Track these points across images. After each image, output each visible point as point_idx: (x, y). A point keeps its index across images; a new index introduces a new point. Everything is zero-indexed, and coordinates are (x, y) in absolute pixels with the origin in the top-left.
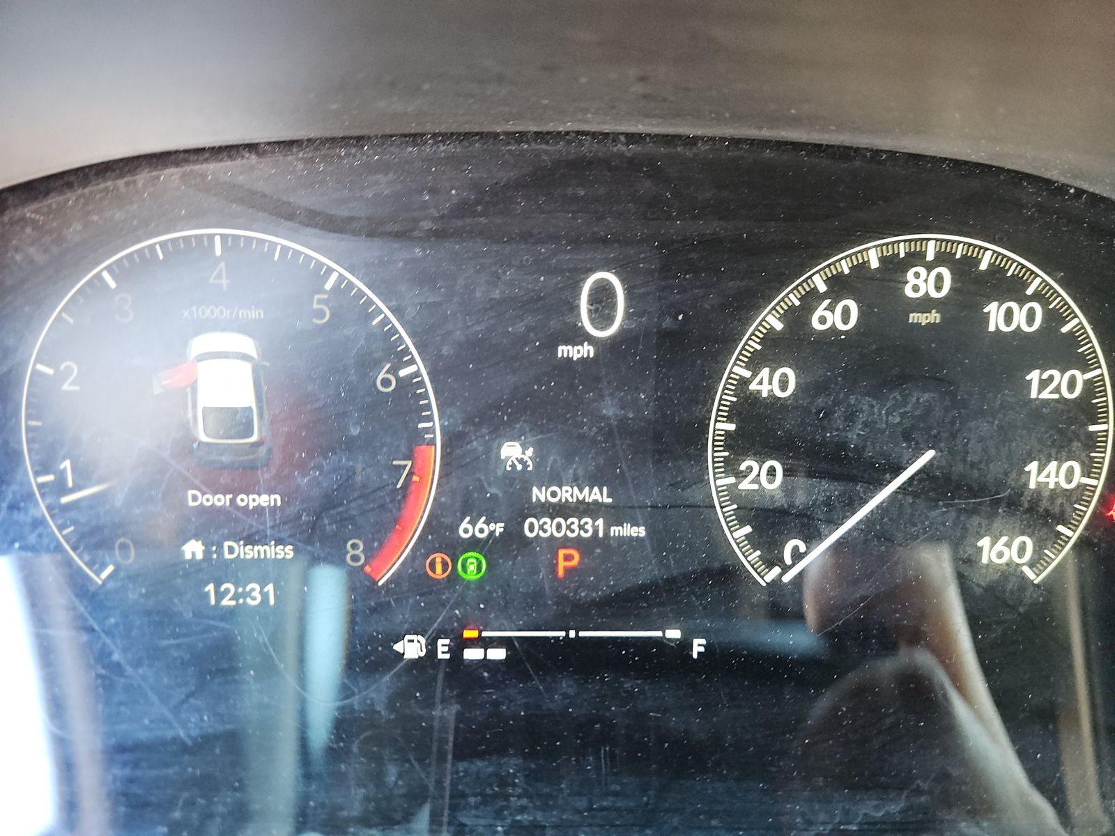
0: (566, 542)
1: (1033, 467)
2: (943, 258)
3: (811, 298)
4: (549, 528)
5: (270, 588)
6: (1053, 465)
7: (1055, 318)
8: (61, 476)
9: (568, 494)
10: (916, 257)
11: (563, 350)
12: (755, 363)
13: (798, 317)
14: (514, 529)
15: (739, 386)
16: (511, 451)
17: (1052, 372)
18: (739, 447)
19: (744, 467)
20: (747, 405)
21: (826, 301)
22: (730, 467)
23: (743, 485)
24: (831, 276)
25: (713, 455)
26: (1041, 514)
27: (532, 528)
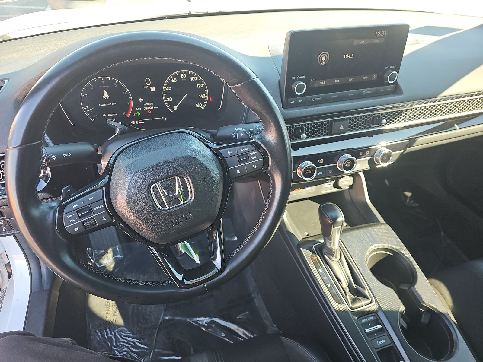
0: (149, 110)
1: (200, 95)
2: (185, 73)
3: (171, 79)
4: (147, 108)
5: (114, 119)
6: (202, 95)
7: (198, 78)
8: (87, 108)
9: (148, 104)
10: (182, 73)
11: (144, 87)
12: (166, 86)
13: (170, 81)
14: (142, 109)
15: (165, 89)
16: (140, 100)
17: (199, 84)
18: (166, 96)
19: (167, 99)
20: (166, 92)
21: (173, 79)
22: (166, 99)
23: (168, 101)
24: (173, 76)
25: (164, 98)
26: (202, 101)
27: (145, 108)
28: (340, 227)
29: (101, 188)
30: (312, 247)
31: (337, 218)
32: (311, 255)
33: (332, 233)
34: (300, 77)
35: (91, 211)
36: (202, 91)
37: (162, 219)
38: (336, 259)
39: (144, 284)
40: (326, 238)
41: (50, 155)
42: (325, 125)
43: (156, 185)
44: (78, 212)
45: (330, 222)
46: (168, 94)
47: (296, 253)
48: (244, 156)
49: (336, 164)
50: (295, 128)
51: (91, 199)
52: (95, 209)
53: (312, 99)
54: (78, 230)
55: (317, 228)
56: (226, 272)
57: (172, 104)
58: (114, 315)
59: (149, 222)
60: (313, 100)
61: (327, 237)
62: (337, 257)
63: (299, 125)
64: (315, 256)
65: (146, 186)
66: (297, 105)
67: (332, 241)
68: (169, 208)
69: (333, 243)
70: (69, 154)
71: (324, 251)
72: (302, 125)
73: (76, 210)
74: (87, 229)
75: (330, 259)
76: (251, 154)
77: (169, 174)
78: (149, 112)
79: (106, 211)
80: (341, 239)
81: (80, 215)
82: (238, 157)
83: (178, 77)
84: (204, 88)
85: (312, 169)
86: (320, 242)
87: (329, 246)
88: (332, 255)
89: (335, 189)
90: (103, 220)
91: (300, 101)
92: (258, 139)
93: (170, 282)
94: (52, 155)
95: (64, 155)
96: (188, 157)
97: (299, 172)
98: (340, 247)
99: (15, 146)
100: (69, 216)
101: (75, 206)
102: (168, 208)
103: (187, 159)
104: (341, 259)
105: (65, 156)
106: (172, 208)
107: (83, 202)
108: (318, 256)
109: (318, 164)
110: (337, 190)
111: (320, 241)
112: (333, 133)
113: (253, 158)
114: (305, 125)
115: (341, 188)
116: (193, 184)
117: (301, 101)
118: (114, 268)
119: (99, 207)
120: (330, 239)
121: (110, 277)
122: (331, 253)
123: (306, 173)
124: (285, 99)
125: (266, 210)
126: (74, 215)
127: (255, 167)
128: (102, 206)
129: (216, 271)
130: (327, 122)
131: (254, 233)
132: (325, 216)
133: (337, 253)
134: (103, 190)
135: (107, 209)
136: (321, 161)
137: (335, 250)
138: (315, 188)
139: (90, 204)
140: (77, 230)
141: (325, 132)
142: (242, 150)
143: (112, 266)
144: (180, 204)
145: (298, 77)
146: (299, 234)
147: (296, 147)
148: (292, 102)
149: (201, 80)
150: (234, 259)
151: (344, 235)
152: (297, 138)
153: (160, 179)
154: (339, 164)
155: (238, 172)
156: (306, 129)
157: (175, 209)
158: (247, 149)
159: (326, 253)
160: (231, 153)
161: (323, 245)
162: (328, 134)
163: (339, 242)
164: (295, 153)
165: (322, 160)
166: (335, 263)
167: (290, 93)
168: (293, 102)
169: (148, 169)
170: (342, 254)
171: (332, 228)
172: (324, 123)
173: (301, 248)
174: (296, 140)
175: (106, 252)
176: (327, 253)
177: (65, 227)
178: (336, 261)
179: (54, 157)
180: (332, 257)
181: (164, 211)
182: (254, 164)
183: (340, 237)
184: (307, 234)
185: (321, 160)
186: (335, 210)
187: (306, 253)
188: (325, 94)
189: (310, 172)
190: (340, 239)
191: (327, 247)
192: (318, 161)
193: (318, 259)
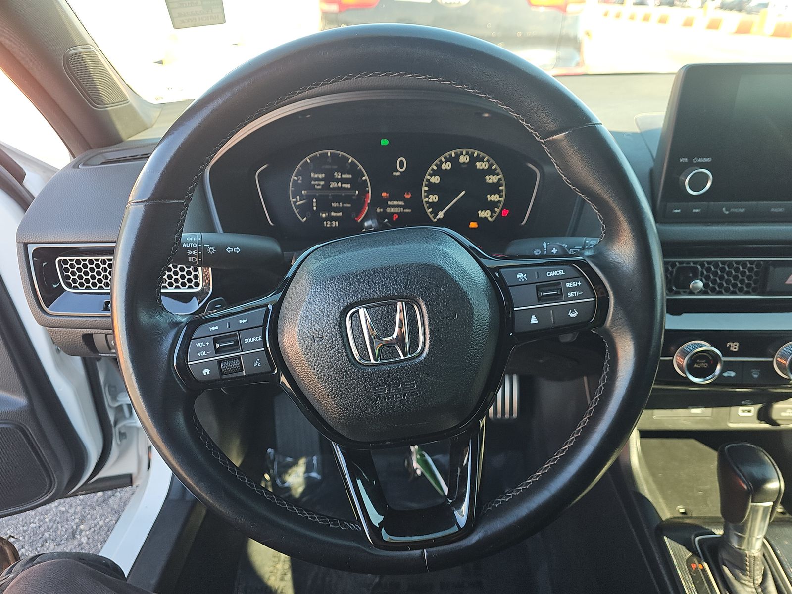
0: (395, 213)
1: (488, 196)
2: (467, 154)
3: (441, 163)
4: (392, 210)
5: (337, 222)
6: (493, 195)
7: (490, 166)
8: (297, 199)
9: (395, 203)
10: (462, 154)
11: (394, 174)
12: (431, 175)
13: (439, 166)
14: (385, 210)
15: (428, 180)
16: (384, 194)
17: (491, 176)
18: (429, 192)
19: (430, 196)
20: (430, 184)
21: (444, 163)
22: (427, 197)
23: (430, 201)
24: (445, 158)
25: (424, 194)
26: (491, 206)
27: (388, 210)
28: (771, 504)
29: (266, 306)
30: (693, 541)
31: (765, 480)
32: (688, 557)
33: (749, 515)
34: (700, 160)
35: (237, 345)
36: (494, 188)
37: (358, 383)
38: (752, 580)
39: (305, 514)
40: (731, 525)
41: (205, 245)
42: (751, 270)
43: (358, 311)
44: (215, 341)
45: (746, 487)
46: (433, 188)
47: (653, 546)
48: (553, 288)
49: (770, 359)
50: (679, 268)
51: (244, 321)
52: (246, 341)
53: (724, 209)
54: (208, 373)
55: (708, 502)
56: (475, 538)
57: (436, 207)
58: (282, 579)
59: (332, 384)
60: (727, 213)
61: (733, 522)
62: (756, 578)
63: (688, 263)
64: (697, 562)
65: (339, 310)
66: (687, 218)
67: (747, 536)
68: (375, 362)
69: (748, 539)
70: (237, 250)
71: (724, 555)
72: (695, 263)
73: (214, 336)
74: (224, 377)
75: (737, 578)
76: (569, 285)
77: (386, 293)
78: (395, 217)
79: (263, 349)
80: (768, 537)
81: (218, 346)
82: (538, 289)
83: (455, 161)
84: (498, 184)
85: (713, 360)
86: (715, 534)
87: (736, 547)
88: (743, 570)
89: (760, 423)
90: (255, 365)
91: (694, 211)
92: (589, 257)
93: (357, 527)
94: (208, 245)
95: (229, 250)
96: (429, 265)
97: (679, 362)
98: (764, 555)
99: (138, 201)
100: (199, 344)
101: (213, 328)
102: (373, 361)
103: (427, 269)
104: (764, 586)
105: (229, 252)
106: (380, 364)
107: (229, 323)
108: (706, 565)
109: (727, 352)
110: (765, 426)
111: (713, 530)
112: (768, 289)
113: (571, 294)
114: (702, 264)
115: (779, 425)
116: (429, 321)
117: (697, 211)
118: (303, 494)
119: (254, 339)
120: (742, 529)
121: (246, 481)
122: (740, 563)
123: (696, 366)
124: (661, 201)
125: (588, 418)
126: (207, 343)
127: (573, 315)
128: (260, 338)
129: (455, 529)
130: (755, 263)
131: (551, 465)
132: (735, 471)
133: (757, 567)
134: (268, 310)
135: (268, 346)
136: (734, 347)
137: (752, 560)
138: (712, 412)
139: (239, 331)
140: (206, 373)
141: (748, 285)
142: (549, 274)
143: (300, 489)
144: (397, 359)
145: (695, 159)
146: (664, 506)
147: (676, 308)
148: (676, 211)
149: (495, 169)
150: (497, 513)
151: (777, 530)
152: (681, 290)
153: (367, 300)
154: (778, 359)
155: (534, 320)
156: (702, 273)
157: (387, 368)
158: (561, 272)
159: (727, 560)
160: (523, 278)
161: (723, 541)
162: (755, 291)
163: (764, 544)
164: (673, 323)
165: (737, 344)
166: (748, 592)
167: (674, 191)
168: (679, 211)
169: (350, 277)
170: (769, 572)
171: (751, 504)
172: (749, 265)
173: (665, 538)
174: (678, 293)
175: (295, 463)
176: (729, 562)
177: (189, 364)
178: (750, 587)
179: (211, 250)
180: (741, 575)
181: (365, 367)
182: (572, 307)
183: (767, 533)
184: (682, 511)
185: (735, 343)
186: (761, 463)
187: (676, 550)
188: (756, 203)
189: (706, 366)
190: (765, 537)
191: (732, 548)
192: (728, 345)
193: (704, 570)
